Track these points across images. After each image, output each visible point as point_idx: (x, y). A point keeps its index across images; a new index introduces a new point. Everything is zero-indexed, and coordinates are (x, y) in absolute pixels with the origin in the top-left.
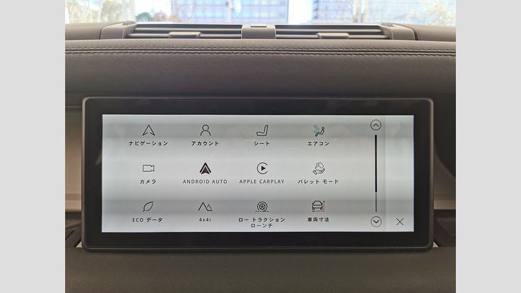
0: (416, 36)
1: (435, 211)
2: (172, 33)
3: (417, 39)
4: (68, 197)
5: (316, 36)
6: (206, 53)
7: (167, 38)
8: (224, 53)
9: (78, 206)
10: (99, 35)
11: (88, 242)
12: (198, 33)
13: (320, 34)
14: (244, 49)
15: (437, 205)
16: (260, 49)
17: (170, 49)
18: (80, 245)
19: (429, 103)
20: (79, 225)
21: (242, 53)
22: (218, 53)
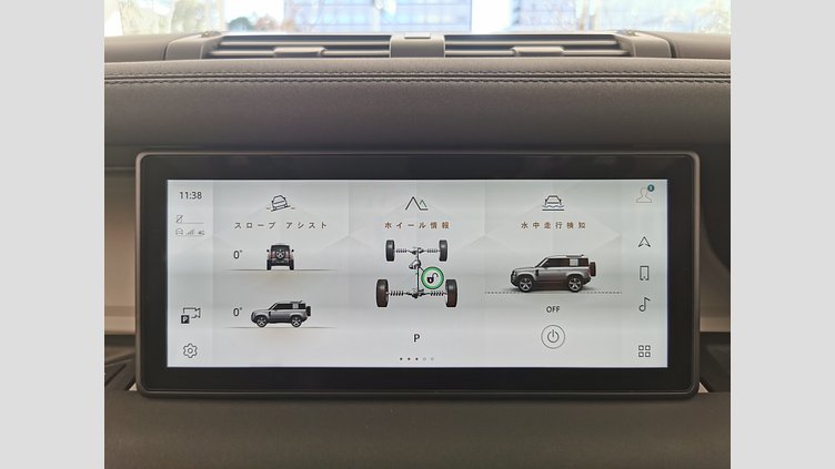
0: (674, 52)
1: (703, 334)
2: (278, 50)
3: (674, 56)
4: (110, 311)
5: (510, 52)
6: (331, 81)
7: (271, 56)
8: (360, 81)
9: (129, 325)
10: (164, 53)
11: (148, 382)
12: (320, 50)
13: (517, 49)
14: (393, 74)
15: (706, 325)
16: (419, 74)
17: (273, 76)
18: (134, 388)
19: (693, 160)
20: (132, 356)
21: (388, 81)
22: (350, 81)
